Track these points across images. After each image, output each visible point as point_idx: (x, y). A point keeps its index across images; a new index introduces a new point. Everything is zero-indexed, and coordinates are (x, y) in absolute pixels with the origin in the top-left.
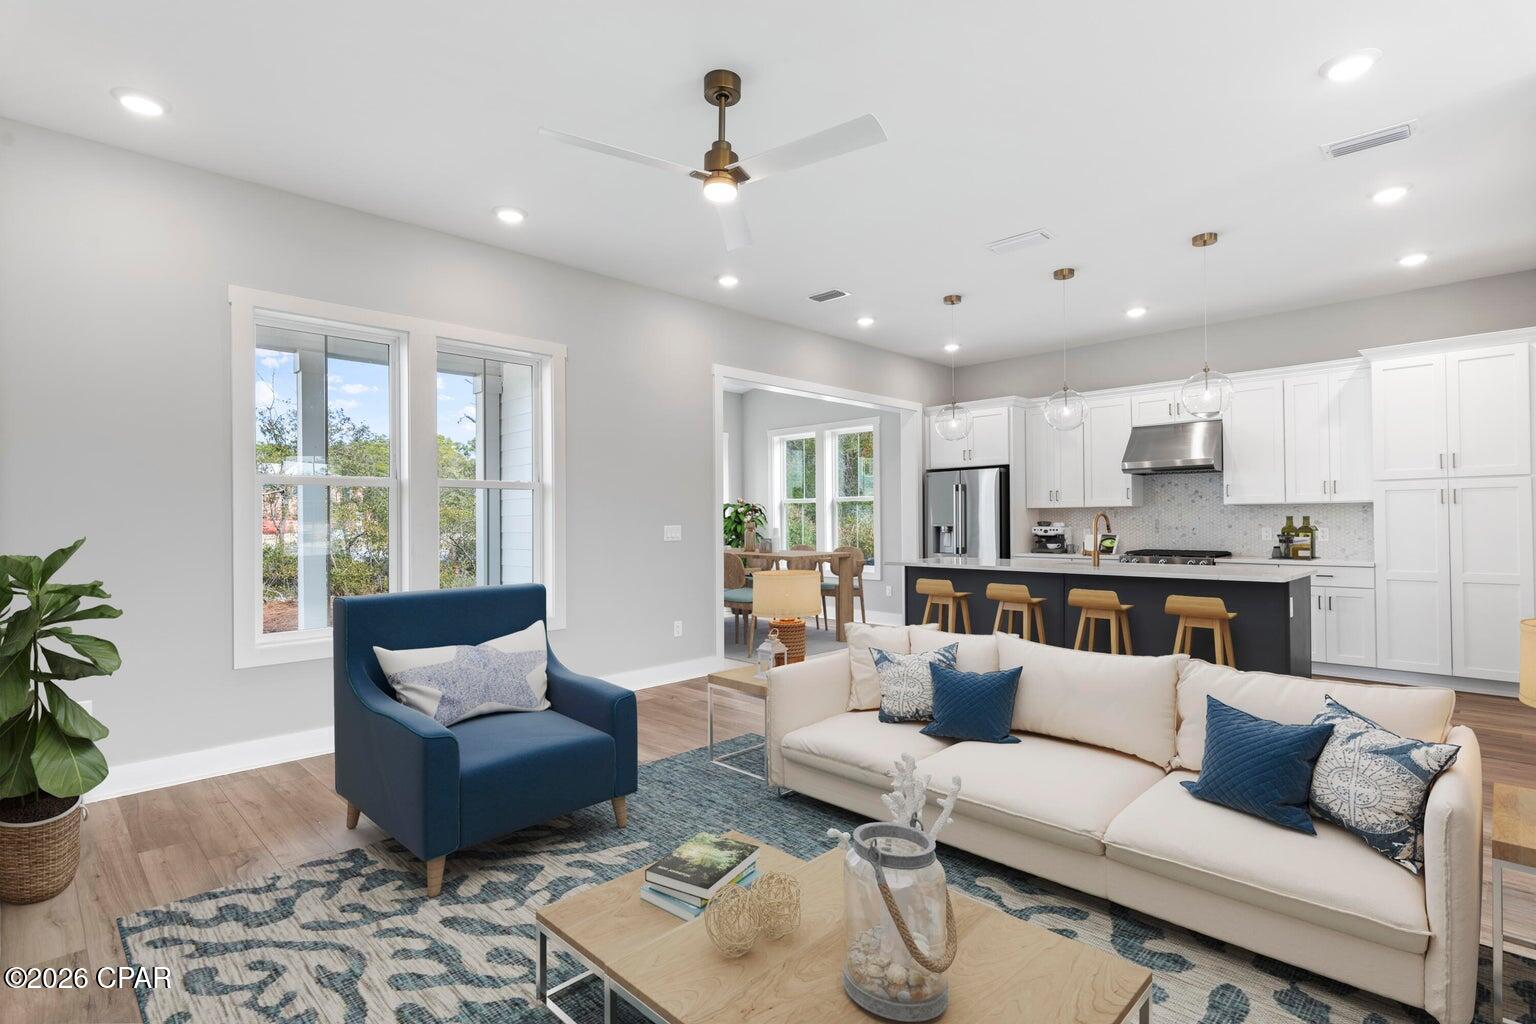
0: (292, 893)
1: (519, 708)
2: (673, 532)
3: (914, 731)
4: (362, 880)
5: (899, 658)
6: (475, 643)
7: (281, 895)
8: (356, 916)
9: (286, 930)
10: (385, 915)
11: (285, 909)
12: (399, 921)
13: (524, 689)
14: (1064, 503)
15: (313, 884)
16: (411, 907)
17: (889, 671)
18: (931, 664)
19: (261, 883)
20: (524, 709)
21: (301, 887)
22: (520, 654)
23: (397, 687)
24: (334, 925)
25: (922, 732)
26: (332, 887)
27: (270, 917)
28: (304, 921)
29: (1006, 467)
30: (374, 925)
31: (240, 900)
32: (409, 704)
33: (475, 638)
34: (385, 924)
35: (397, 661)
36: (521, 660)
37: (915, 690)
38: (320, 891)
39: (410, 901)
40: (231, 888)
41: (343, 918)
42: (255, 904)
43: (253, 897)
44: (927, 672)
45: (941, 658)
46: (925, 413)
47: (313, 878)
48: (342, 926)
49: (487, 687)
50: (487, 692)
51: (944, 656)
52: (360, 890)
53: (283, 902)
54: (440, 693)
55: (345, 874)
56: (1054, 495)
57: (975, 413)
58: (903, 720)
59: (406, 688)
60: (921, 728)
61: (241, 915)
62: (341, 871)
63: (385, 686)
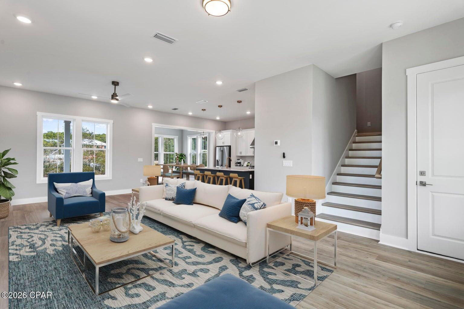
0: (40, 226)
1: (84, 195)
2: (140, 160)
3: (171, 202)
4: (53, 225)
5: (170, 185)
6: (76, 183)
7: (37, 226)
8: (50, 230)
9: (36, 231)
10: (55, 231)
11: (37, 228)
12: (57, 232)
13: (85, 192)
14: (243, 155)
15: (44, 225)
16: (60, 230)
17: (168, 188)
18: (177, 187)
19: (35, 224)
20: (85, 196)
21: (41, 225)
22: (85, 185)
23: (58, 190)
24: (45, 231)
25: (173, 202)
26: (47, 226)
27: (34, 229)
28: (40, 230)
29: (230, 146)
30: (52, 232)
31: (30, 226)
32: (60, 193)
33: (76, 182)
34: (54, 232)
35: (58, 185)
36: (86, 187)
37: (172, 193)
38: (44, 226)
39: (60, 229)
40: (29, 224)
41: (47, 230)
42: (32, 227)
43: (32, 226)
44: (176, 189)
45: (180, 185)
46: (216, 133)
47: (45, 224)
48: (46, 231)
49: (76, 191)
50: (76, 192)
51: (181, 185)
52: (52, 227)
53: (37, 227)
54: (66, 191)
55: (50, 224)
56: (241, 153)
57: (225, 133)
58: (170, 200)
59: (59, 190)
60: (173, 201)
61: (29, 229)
62: (50, 223)
63: (56, 190)
